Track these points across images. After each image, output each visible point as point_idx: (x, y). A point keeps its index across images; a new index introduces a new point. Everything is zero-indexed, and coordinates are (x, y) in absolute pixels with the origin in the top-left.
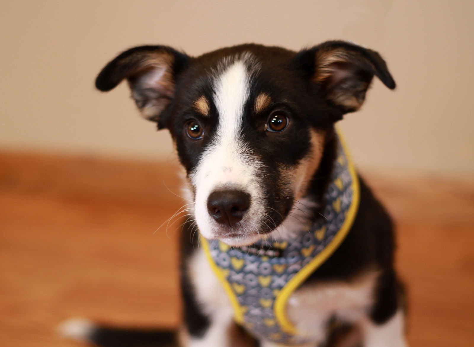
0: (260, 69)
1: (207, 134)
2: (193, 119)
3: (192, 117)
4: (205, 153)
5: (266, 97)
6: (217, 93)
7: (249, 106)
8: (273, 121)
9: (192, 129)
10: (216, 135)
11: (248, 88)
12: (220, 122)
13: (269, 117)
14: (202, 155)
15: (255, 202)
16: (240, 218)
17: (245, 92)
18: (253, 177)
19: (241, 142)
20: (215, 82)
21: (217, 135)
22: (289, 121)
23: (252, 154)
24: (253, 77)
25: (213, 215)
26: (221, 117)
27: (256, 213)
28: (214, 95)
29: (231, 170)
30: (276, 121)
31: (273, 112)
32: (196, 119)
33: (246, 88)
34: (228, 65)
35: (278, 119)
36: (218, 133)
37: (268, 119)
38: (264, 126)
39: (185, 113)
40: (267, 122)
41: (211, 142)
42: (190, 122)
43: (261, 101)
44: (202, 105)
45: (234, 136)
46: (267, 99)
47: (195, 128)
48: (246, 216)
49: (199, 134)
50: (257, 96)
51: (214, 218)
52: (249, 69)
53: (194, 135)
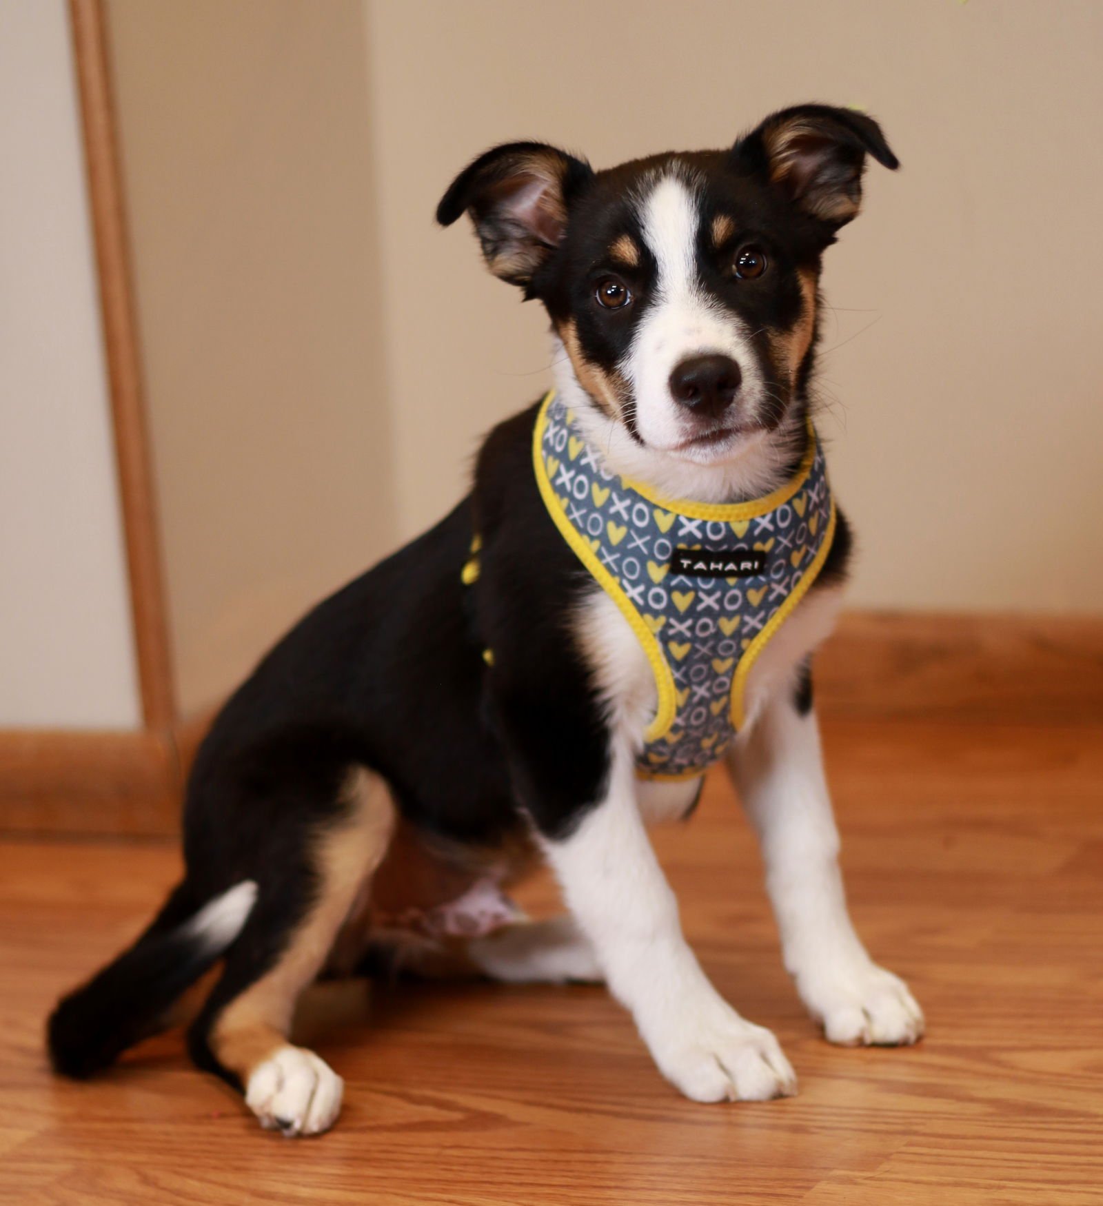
0: (705, 181)
1: (639, 294)
2: (609, 276)
3: (609, 273)
4: (643, 321)
5: (727, 220)
6: (647, 227)
7: (703, 238)
8: (742, 263)
9: (609, 292)
10: (656, 292)
11: (695, 212)
12: (660, 271)
13: (737, 254)
14: (636, 325)
15: (747, 373)
16: (731, 400)
17: (692, 217)
18: (735, 339)
19: (702, 294)
20: (640, 212)
21: (658, 291)
22: (767, 261)
23: (725, 308)
24: (700, 193)
25: (686, 402)
26: (660, 263)
27: (751, 392)
28: (642, 230)
29: (699, 332)
30: (746, 263)
31: (742, 246)
32: (615, 274)
33: (693, 212)
34: (655, 184)
35: (749, 259)
36: (660, 286)
37: (735, 258)
38: (731, 268)
39: (595, 268)
40: (735, 262)
41: (651, 303)
42: (602, 283)
43: (720, 227)
44: (626, 250)
45: (687, 287)
46: (729, 225)
47: (613, 290)
48: (738, 397)
49: (621, 299)
50: (713, 220)
51: (687, 405)
52: (688, 183)
53: (613, 302)
